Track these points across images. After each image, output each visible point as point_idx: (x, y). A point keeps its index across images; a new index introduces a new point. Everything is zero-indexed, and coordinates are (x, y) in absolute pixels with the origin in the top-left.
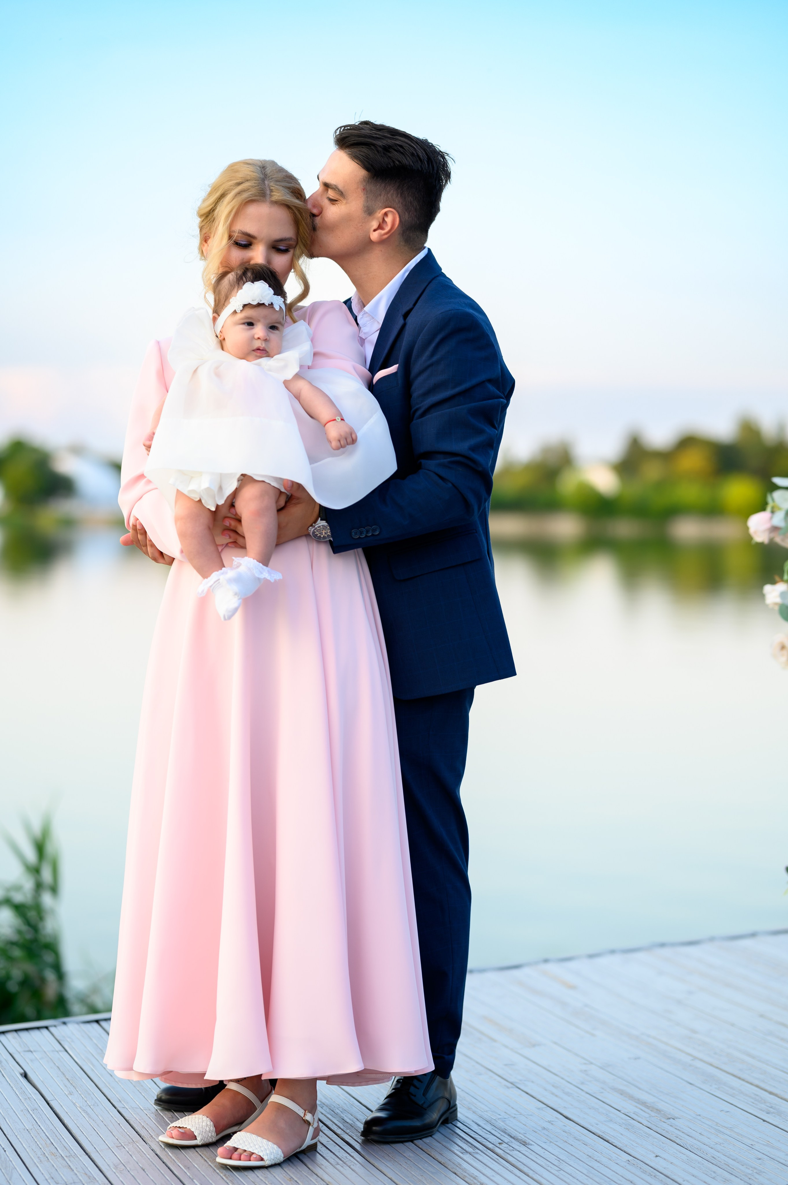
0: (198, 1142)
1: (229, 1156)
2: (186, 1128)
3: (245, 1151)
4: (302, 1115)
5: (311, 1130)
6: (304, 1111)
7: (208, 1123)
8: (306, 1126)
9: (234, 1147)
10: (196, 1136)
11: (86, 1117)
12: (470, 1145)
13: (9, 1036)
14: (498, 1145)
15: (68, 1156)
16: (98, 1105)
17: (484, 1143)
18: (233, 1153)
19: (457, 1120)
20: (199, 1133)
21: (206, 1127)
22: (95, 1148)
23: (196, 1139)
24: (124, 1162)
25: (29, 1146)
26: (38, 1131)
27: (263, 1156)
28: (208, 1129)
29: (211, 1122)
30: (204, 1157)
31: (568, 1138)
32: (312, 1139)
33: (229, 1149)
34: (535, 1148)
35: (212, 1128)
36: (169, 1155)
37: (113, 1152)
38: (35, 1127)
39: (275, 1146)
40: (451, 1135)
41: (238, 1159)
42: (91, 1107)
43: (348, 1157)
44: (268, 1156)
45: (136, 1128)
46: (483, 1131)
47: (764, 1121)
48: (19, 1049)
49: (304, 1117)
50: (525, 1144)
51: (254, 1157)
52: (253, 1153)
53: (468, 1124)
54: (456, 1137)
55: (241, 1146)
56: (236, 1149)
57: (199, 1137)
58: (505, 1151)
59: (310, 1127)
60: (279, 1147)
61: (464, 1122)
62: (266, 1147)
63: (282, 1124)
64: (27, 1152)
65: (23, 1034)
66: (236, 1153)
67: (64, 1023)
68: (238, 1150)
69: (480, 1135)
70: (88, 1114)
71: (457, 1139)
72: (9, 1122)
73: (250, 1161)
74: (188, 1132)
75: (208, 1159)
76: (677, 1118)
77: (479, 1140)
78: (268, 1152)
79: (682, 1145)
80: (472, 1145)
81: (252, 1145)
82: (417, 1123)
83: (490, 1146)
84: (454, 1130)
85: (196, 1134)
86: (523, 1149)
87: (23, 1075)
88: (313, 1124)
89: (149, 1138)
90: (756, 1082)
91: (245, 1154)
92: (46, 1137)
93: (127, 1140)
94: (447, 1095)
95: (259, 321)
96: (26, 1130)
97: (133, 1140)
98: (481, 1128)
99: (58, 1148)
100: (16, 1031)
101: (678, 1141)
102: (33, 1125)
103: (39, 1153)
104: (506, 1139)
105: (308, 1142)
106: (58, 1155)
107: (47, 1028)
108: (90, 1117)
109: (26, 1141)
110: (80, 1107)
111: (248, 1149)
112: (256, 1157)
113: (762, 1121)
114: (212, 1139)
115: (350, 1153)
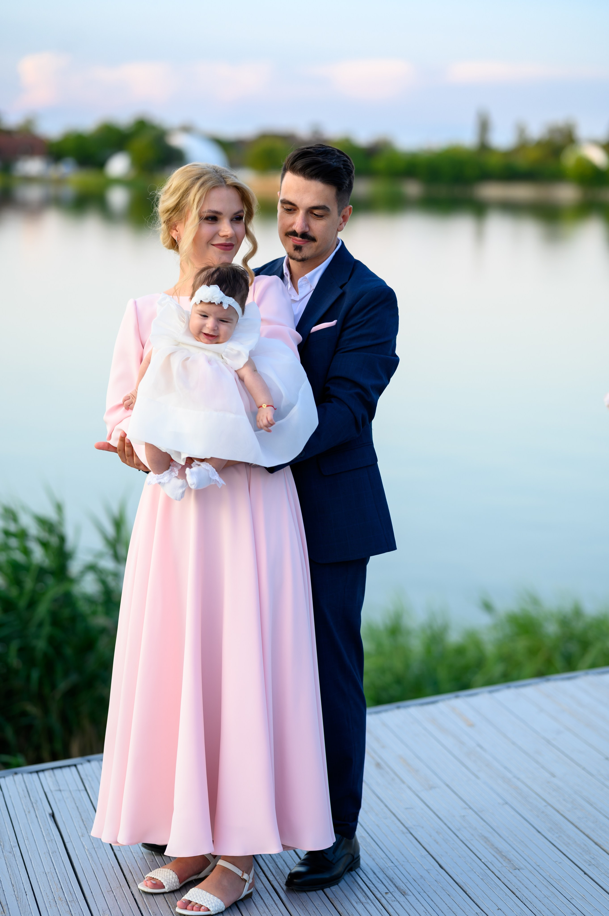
0: (166, 890)
1: (185, 907)
2: (158, 879)
3: (197, 903)
4: (241, 875)
5: (247, 885)
6: (242, 872)
7: (174, 876)
8: (244, 883)
9: (189, 900)
10: (164, 886)
11: (90, 860)
12: (364, 894)
13: (47, 773)
14: (384, 895)
15: (71, 900)
16: (100, 848)
17: (374, 893)
18: (188, 905)
19: (359, 867)
20: (167, 883)
21: (172, 879)
22: (92, 892)
23: (165, 888)
24: (110, 908)
25: (45, 891)
26: (53, 874)
27: (210, 908)
28: (173, 881)
29: (176, 876)
30: (169, 903)
31: (437, 888)
32: (248, 891)
33: (185, 902)
34: (411, 898)
35: (177, 880)
36: (144, 901)
37: (104, 897)
38: (52, 870)
39: (219, 900)
40: (352, 883)
41: (192, 909)
42: (96, 849)
43: (273, 905)
44: (213, 908)
45: (125, 872)
46: (376, 880)
47: (585, 873)
48: (53, 788)
49: (242, 877)
50: (404, 894)
51: (202, 909)
52: (202, 906)
53: (367, 872)
54: (356, 886)
55: (194, 900)
56: (190, 902)
57: (166, 886)
58: (389, 901)
59: (247, 883)
60: (222, 900)
61: (364, 870)
62: (212, 901)
63: (225, 883)
64: (42, 895)
65: (58, 772)
66: (190, 905)
67: (89, 761)
68: (192, 903)
69: (373, 884)
70: (92, 857)
71: (356, 887)
72: (34, 864)
73: (200, 911)
74: (158, 883)
75: (171, 905)
76: (521, 869)
77: (372, 889)
78: (213, 905)
79: (520, 898)
80: (365, 894)
81: (202, 899)
82: (326, 876)
83: (379, 896)
84: (355, 878)
85: (164, 884)
86: (402, 899)
87: (51, 815)
88: (249, 881)
89: (132, 883)
90: (587, 832)
91: (196, 906)
92: (58, 881)
93: (116, 885)
94: (352, 852)
95: (211, 315)
96: (44, 873)
97: (121, 884)
98: (375, 876)
99: (65, 893)
100: (53, 769)
101: (517, 894)
102: (50, 869)
103: (51, 897)
104: (392, 888)
105: (245, 892)
106: (64, 900)
107: (75, 766)
108: (93, 860)
109: (43, 884)
110: (88, 850)
111: (199, 902)
112: (204, 909)
113: (583, 873)
114: (177, 887)
115: (276, 901)
